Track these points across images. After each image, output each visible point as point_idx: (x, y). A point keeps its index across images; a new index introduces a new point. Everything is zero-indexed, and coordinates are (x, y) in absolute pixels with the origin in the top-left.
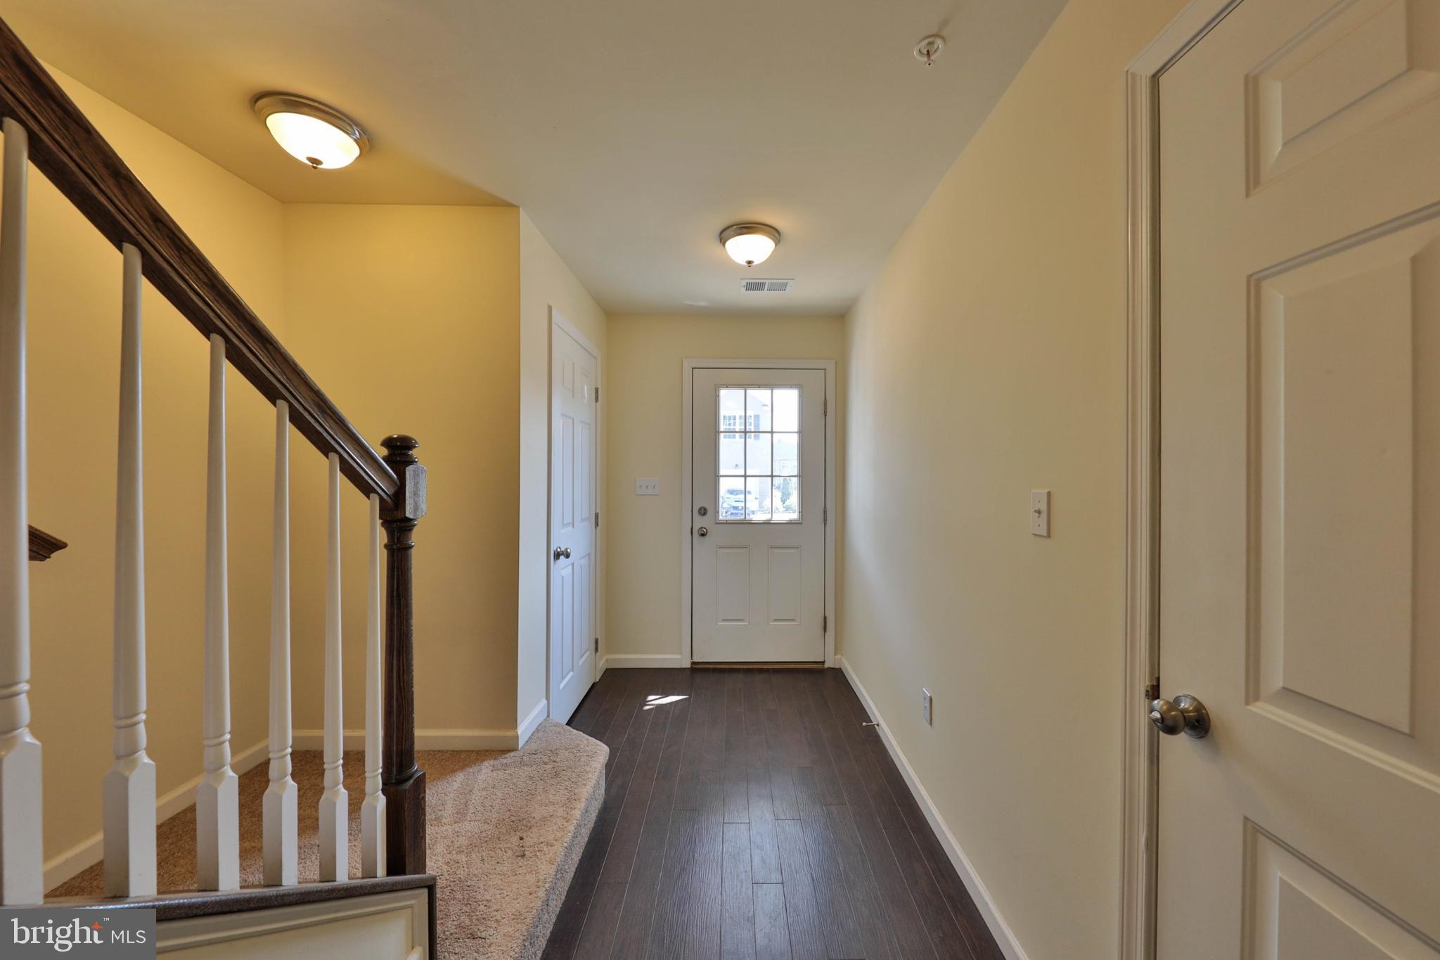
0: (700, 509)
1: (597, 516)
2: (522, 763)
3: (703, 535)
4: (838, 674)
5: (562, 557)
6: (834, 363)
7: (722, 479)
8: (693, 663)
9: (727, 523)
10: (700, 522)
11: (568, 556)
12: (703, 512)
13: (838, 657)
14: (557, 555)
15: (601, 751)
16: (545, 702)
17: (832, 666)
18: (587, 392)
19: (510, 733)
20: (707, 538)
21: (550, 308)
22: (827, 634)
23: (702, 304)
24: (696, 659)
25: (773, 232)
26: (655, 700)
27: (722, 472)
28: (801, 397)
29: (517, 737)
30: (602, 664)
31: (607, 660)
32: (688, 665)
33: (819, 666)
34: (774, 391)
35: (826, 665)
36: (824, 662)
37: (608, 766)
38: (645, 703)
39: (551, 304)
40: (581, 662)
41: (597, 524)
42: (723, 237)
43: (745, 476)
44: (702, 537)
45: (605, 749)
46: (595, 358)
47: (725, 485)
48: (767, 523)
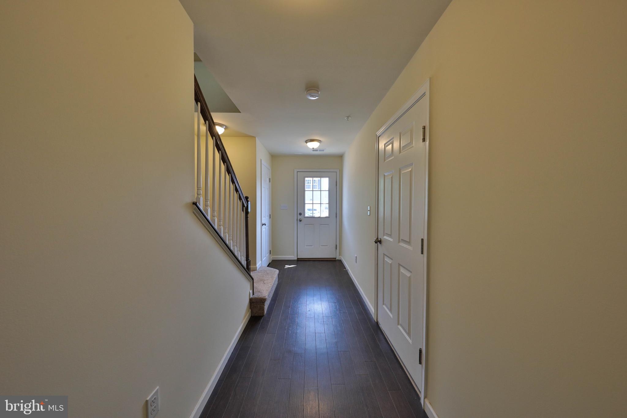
0: (300, 213)
1: (270, 215)
2: (259, 272)
3: (300, 221)
4: (340, 261)
5: (264, 225)
6: (339, 171)
7: (306, 205)
8: (298, 258)
9: (307, 217)
10: (299, 217)
11: (265, 225)
12: (300, 214)
13: (340, 256)
14: (263, 225)
15: (277, 271)
16: (261, 262)
17: (338, 259)
18: (268, 180)
19: (255, 266)
20: (301, 222)
21: (261, 160)
22: (337, 250)
23: (301, 154)
24: (298, 257)
25: (319, 141)
26: (287, 266)
27: (306, 202)
28: (329, 180)
29: (257, 267)
30: (271, 259)
31: (273, 258)
32: (296, 259)
33: (335, 259)
34: (321, 178)
35: (337, 259)
36: (336, 258)
37: (279, 275)
38: (285, 267)
39: (261, 159)
40: (264, 259)
41: (270, 218)
42: (306, 142)
43: (313, 204)
44: (300, 222)
45: (278, 270)
46: (269, 170)
47: (307, 207)
48: (319, 217)
